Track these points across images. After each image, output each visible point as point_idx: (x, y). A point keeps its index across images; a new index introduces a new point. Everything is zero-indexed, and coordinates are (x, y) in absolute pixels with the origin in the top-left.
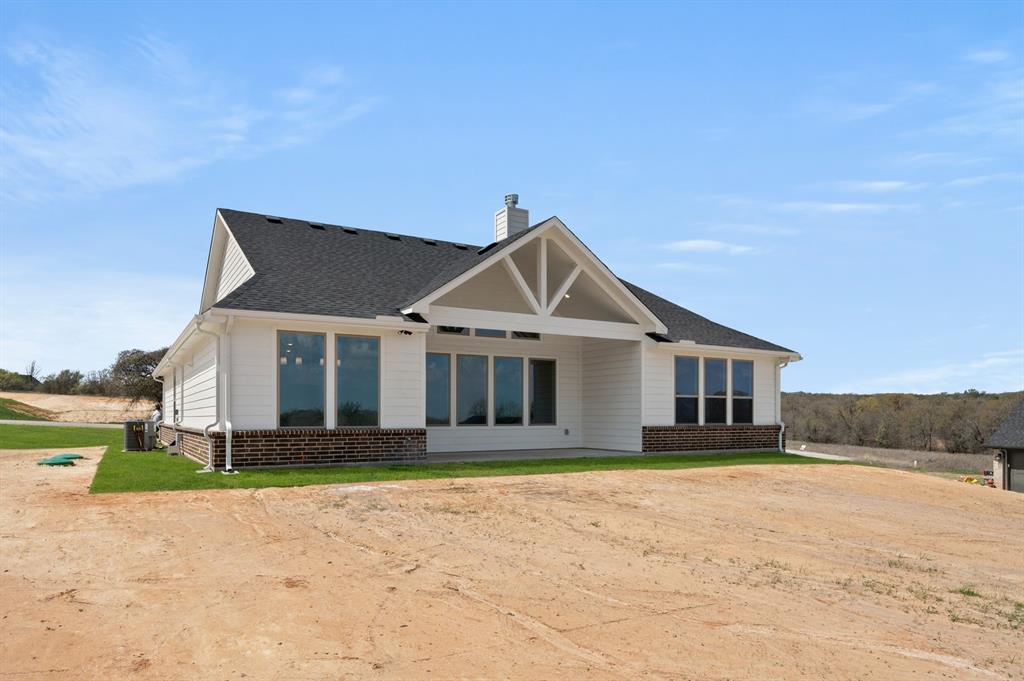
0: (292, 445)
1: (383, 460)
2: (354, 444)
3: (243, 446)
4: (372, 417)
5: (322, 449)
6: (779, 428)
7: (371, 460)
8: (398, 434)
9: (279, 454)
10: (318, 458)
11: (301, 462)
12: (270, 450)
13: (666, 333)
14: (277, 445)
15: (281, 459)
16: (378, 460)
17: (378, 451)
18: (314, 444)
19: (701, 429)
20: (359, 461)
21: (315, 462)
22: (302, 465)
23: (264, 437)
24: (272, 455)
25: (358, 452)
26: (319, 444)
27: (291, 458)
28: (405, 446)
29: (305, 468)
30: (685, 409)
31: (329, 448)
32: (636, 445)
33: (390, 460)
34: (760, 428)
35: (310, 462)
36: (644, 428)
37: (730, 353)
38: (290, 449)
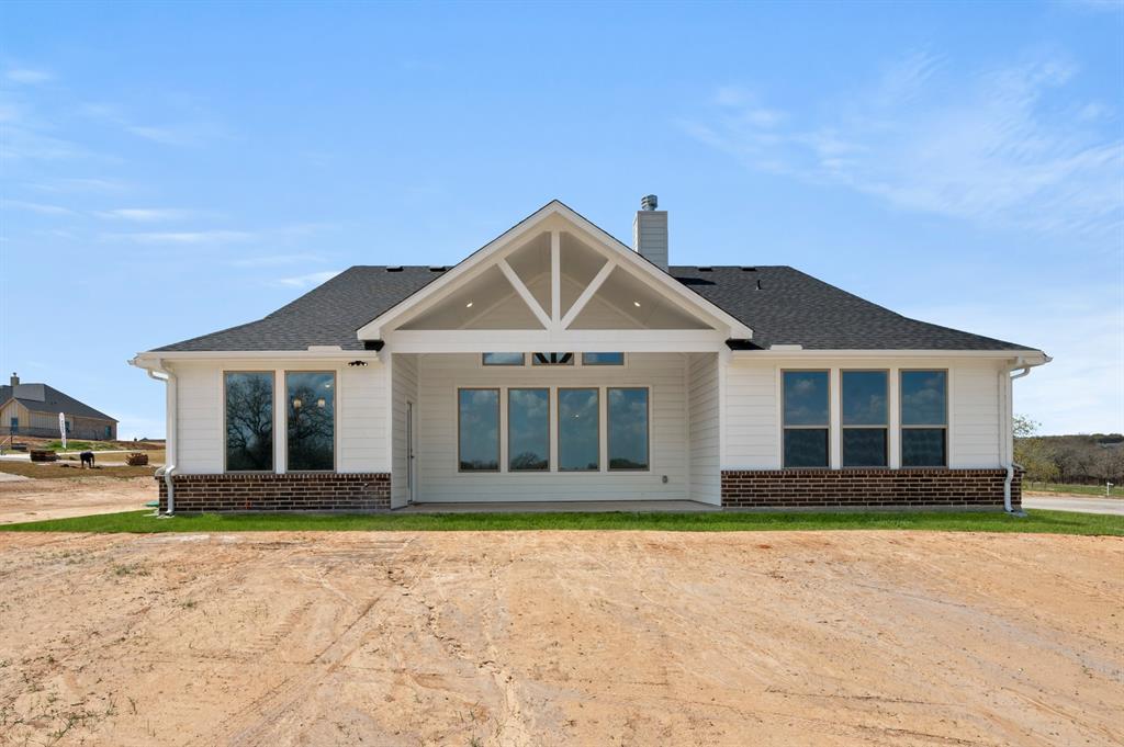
0: (236, 490)
1: (336, 508)
2: (302, 489)
3: (186, 490)
4: (327, 460)
5: (267, 494)
6: (1004, 473)
7: (323, 508)
8: (352, 479)
9: (222, 499)
10: (262, 504)
11: (244, 508)
12: (213, 495)
13: (751, 337)
14: (221, 490)
15: (224, 504)
16: (331, 508)
17: (330, 498)
18: (259, 490)
19: (834, 474)
20: (309, 508)
21: (260, 509)
22: (246, 511)
23: (207, 481)
24: (215, 500)
25: (307, 499)
26: (264, 490)
27: (234, 504)
28: (363, 493)
29: (248, 515)
30: (803, 445)
31: (276, 494)
32: (714, 496)
33: (345, 508)
34: (960, 473)
35: (255, 508)
36: (722, 472)
37: (894, 361)
38: (233, 495)
